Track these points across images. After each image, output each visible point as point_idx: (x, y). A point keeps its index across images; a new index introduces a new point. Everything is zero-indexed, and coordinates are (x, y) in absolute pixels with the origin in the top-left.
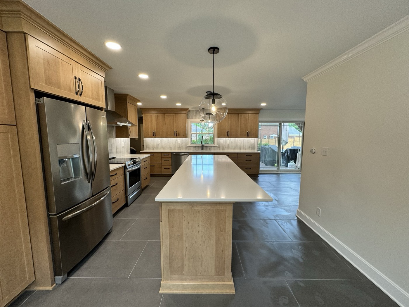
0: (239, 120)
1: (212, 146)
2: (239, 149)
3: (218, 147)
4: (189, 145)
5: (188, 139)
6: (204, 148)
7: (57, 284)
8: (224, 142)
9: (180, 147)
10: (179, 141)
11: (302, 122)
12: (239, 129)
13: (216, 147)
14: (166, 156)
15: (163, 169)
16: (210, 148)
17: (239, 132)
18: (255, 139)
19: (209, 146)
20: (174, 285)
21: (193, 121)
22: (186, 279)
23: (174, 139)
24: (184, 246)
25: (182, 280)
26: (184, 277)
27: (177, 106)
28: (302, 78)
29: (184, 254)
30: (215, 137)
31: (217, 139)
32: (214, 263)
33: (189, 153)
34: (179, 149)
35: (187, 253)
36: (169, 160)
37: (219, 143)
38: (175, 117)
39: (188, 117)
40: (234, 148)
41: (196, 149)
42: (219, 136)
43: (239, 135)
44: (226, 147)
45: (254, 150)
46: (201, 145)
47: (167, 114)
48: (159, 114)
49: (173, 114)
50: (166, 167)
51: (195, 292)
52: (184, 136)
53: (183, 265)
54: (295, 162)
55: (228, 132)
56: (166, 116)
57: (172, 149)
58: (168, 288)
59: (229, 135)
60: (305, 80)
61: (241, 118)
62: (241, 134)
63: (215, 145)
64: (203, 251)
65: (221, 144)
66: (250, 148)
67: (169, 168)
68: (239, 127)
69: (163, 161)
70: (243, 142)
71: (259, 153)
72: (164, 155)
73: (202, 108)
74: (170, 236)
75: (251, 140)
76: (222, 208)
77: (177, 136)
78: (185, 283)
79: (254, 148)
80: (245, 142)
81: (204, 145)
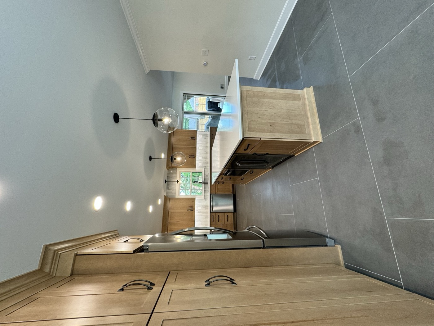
0: (179, 146)
1: (204, 174)
2: (207, 148)
3: (205, 168)
4: (203, 197)
5: (197, 198)
6: (206, 181)
7: (335, 244)
8: (200, 162)
9: (205, 207)
10: (198, 208)
11: (183, 96)
12: (188, 146)
13: (205, 170)
14: (215, 219)
15: (228, 223)
16: (206, 176)
17: (190, 146)
18: (198, 134)
19: (204, 176)
20: (314, 131)
21: (178, 194)
22: (308, 123)
23: (197, 213)
24: (279, 122)
25: (308, 125)
26: (306, 124)
27: (161, 204)
28: (146, 74)
29: (286, 122)
30: (195, 170)
31: (197, 169)
32: (291, 101)
33: (211, 194)
34: (207, 208)
35: (285, 120)
36: (219, 216)
37: (202, 167)
38: (172, 211)
39: (173, 198)
40: (207, 153)
41: (207, 190)
42: (194, 166)
43: (193, 146)
44: (206, 160)
45: (208, 135)
46: (203, 184)
47: (169, 220)
48: (169, 229)
49: (170, 213)
50: (226, 220)
51: (316, 114)
52: (193, 201)
53: (296, 124)
54: (219, 103)
55: (190, 157)
56: (171, 221)
57: (207, 216)
58: (317, 135)
59: (193, 156)
60: (148, 72)
61: (178, 145)
62: (193, 145)
63: (203, 170)
64: (282, 108)
65: (202, 165)
66: (206, 138)
67: (227, 216)
68: (186, 146)
69: (219, 223)
70: (201, 144)
71: (211, 128)
72: (213, 221)
73: (166, 183)
74: (272, 132)
75: (199, 137)
76: (246, 93)
77: (193, 209)
78: (310, 122)
79: (206, 135)
80: (200, 143)
81: (203, 181)
